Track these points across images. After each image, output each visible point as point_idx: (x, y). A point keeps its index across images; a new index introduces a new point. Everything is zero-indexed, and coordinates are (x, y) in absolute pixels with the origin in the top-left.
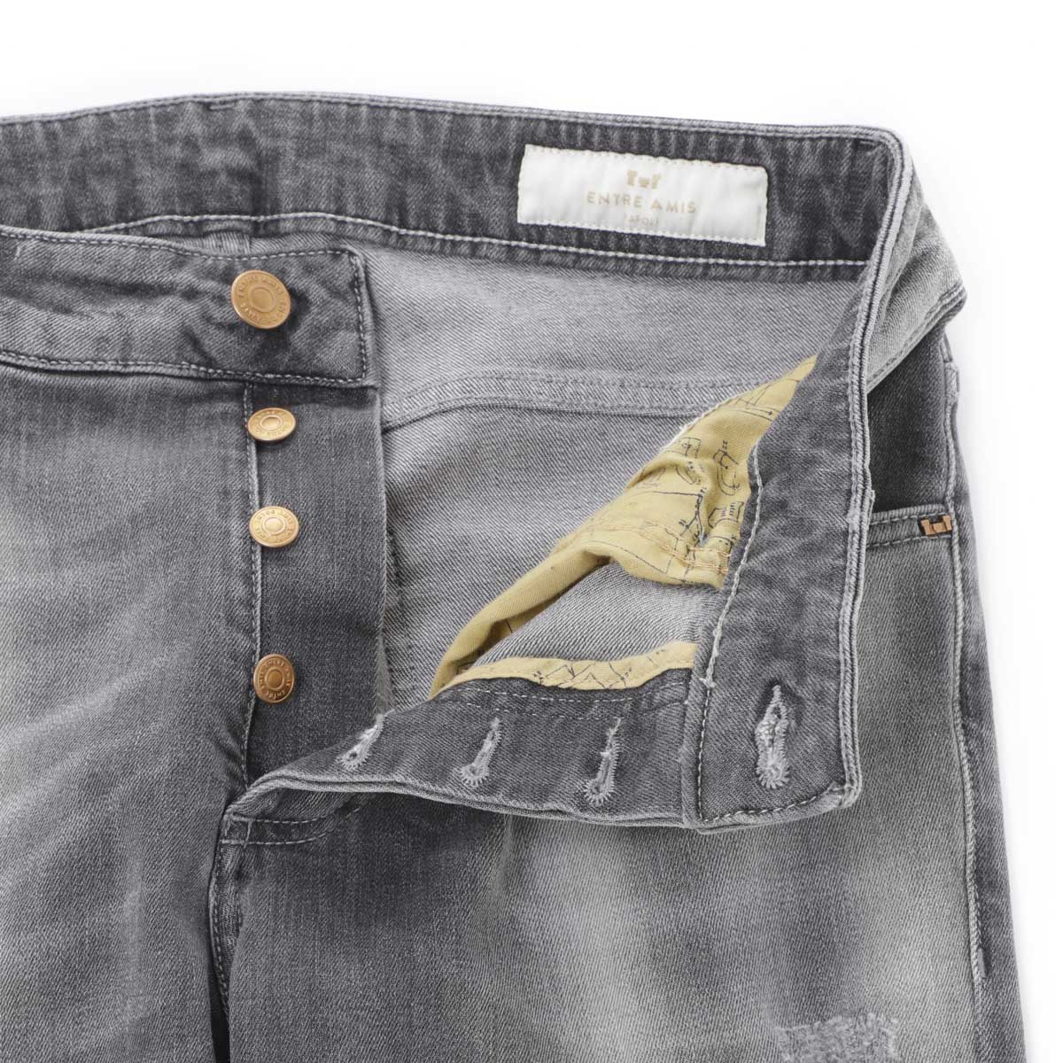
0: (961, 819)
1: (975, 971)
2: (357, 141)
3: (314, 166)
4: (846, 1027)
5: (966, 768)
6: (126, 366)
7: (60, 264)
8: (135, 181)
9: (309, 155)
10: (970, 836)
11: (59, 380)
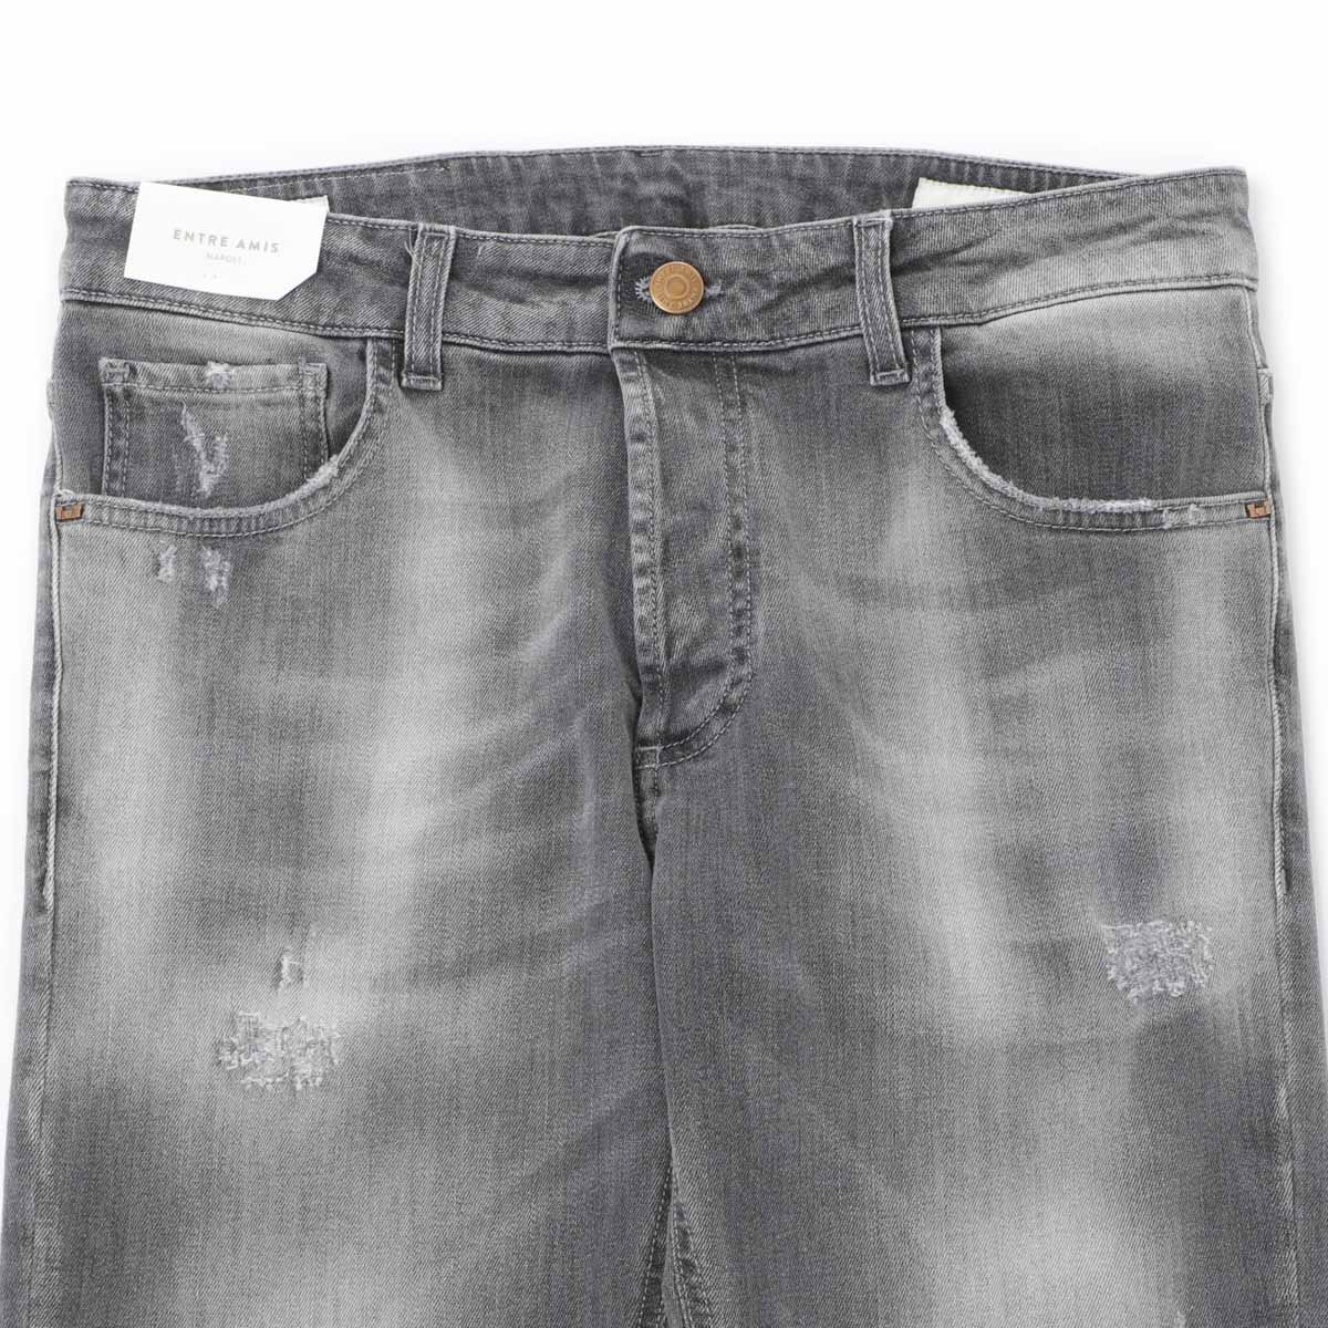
0: (1271, 761)
1: (1278, 889)
2: (769, 175)
3: (733, 192)
4: (1167, 930)
5: (1276, 718)
6: (570, 347)
7: (515, 261)
8: (586, 205)
9: (729, 185)
10: (1278, 775)
11: (515, 359)
